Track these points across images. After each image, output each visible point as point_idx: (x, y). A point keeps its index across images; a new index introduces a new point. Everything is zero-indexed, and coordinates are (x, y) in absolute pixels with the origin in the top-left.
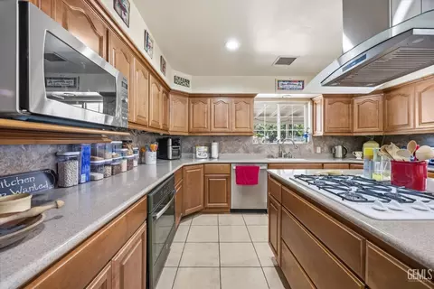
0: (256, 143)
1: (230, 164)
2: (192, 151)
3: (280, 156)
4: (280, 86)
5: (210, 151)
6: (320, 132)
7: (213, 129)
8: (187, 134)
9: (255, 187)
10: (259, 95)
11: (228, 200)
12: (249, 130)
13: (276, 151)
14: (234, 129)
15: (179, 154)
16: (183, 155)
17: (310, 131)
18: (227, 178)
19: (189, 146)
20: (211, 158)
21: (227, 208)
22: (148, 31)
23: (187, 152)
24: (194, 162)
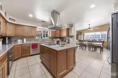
0: (37, 38)
1: (30, 44)
2: (16, 41)
3: (43, 41)
4: (43, 26)
5: (23, 41)
6: (51, 36)
7: (24, 35)
8: (14, 36)
9: (37, 49)
10: (38, 27)
11: (30, 53)
12: (35, 35)
13: (42, 40)
14: (31, 35)
15: (11, 42)
16: (12, 42)
17: (49, 36)
18: (29, 47)
19: (15, 40)
20: (23, 43)
21: (29, 55)
22: (2, 5)
23: (14, 41)
24: (17, 44)
